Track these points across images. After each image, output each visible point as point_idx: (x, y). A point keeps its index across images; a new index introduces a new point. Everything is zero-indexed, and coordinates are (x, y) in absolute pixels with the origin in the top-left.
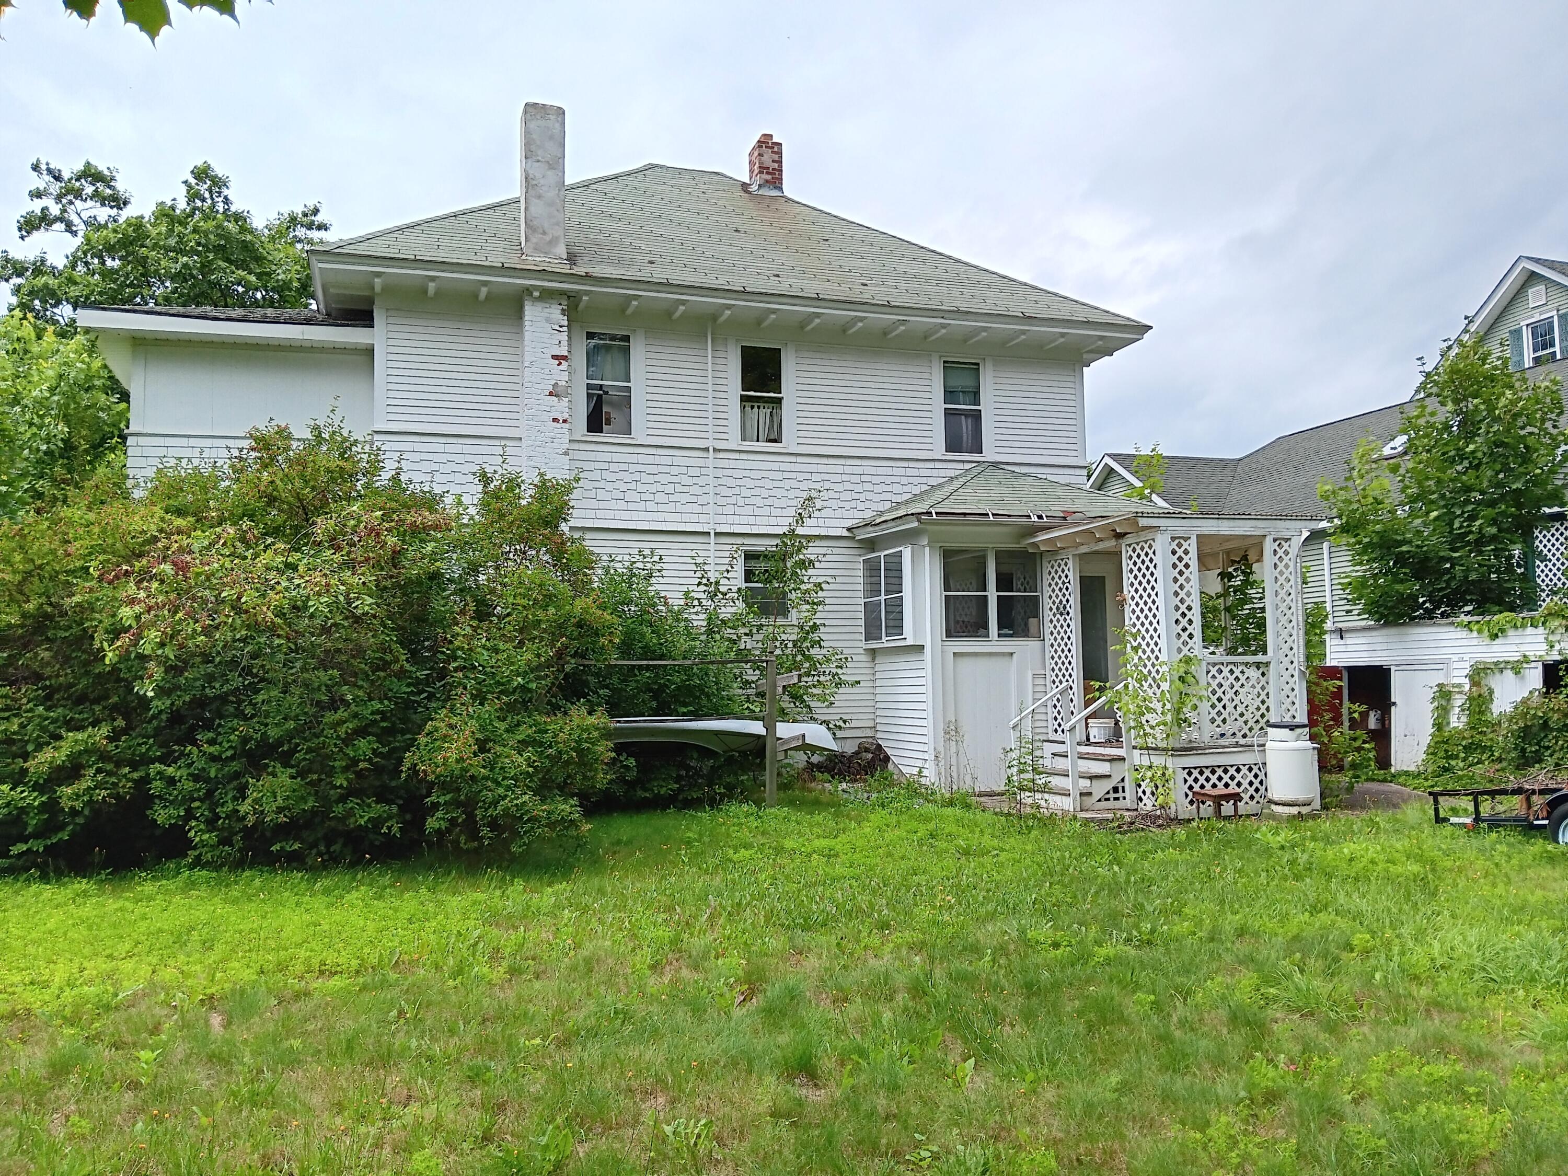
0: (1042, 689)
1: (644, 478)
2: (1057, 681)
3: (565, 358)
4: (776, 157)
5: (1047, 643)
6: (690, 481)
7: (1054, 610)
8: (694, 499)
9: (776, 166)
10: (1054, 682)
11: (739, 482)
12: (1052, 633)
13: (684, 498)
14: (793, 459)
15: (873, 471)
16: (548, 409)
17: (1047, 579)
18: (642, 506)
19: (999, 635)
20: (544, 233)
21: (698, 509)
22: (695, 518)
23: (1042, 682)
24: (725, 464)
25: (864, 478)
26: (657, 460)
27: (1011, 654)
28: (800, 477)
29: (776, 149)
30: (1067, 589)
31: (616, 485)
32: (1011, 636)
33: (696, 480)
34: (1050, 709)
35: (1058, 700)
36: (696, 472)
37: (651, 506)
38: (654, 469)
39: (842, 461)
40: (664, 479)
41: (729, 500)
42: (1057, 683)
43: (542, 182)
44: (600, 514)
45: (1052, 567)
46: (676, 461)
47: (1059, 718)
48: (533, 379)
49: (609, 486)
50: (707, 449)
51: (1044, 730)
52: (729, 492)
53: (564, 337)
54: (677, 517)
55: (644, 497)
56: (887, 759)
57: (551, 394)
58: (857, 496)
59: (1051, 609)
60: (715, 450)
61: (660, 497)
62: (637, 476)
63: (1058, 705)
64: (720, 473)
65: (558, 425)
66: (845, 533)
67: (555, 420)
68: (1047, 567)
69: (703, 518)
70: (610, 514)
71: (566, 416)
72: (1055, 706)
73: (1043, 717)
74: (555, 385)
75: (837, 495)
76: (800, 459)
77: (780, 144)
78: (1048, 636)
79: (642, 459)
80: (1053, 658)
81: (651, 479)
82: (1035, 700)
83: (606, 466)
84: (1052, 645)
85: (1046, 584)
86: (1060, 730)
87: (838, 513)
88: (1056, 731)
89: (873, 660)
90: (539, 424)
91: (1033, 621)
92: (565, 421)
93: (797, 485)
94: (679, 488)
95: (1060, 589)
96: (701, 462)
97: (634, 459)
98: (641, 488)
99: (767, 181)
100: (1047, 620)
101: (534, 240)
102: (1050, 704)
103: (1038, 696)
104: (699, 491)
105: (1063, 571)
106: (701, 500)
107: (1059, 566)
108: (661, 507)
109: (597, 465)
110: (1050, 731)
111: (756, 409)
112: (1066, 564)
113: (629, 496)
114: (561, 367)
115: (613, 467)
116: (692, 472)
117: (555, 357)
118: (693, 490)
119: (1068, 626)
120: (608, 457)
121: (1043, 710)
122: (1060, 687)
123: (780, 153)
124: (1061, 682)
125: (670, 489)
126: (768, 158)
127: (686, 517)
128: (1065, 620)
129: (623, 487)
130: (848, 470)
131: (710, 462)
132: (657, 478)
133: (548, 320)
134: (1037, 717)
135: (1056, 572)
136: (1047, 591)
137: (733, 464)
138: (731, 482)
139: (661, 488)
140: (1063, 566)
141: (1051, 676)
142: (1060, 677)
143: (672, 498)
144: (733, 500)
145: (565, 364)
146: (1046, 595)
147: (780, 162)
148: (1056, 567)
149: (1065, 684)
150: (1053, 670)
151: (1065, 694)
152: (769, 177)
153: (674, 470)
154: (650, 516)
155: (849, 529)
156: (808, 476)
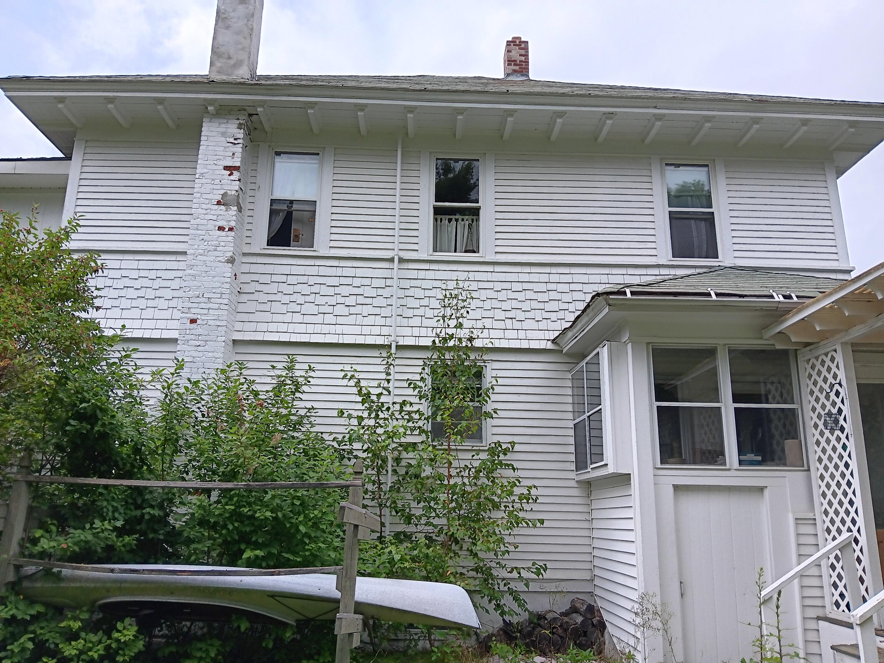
0: (811, 540)
1: (324, 290)
2: (833, 529)
3: (237, 168)
4: (523, 52)
5: (815, 475)
6: (373, 293)
7: (821, 426)
8: (377, 311)
9: (523, 58)
10: (828, 531)
11: (428, 293)
12: (820, 460)
13: (366, 310)
14: (490, 268)
15: (584, 279)
16: (215, 218)
17: (807, 385)
18: (319, 319)
19: (741, 463)
20: (229, 58)
21: (382, 321)
22: (376, 330)
23: (809, 530)
24: (413, 274)
25: (573, 287)
26: (339, 272)
27: (761, 489)
28: (498, 286)
29: (523, 46)
30: (837, 394)
31: (293, 298)
32: (759, 463)
33: (380, 292)
34: (825, 570)
35: (837, 558)
36: (381, 283)
37: (329, 319)
38: (335, 281)
39: (547, 270)
40: (345, 290)
41: (416, 312)
42: (834, 532)
43: (232, 15)
44: (273, 327)
45: (813, 367)
46: (359, 272)
47: (841, 585)
48: (203, 190)
49: (286, 300)
50: (392, 260)
51: (818, 602)
52: (416, 303)
53: (238, 149)
54: (357, 330)
55: (322, 309)
56: (602, 626)
57: (219, 203)
58: (565, 306)
59: (816, 426)
60: (401, 260)
61: (340, 310)
62: (315, 289)
63: (838, 566)
64: (406, 284)
65: (224, 233)
66: (550, 346)
67: (221, 229)
68: (804, 369)
69: (385, 331)
70: (283, 327)
71: (233, 224)
72: (833, 567)
73: (815, 582)
74: (224, 195)
75: (541, 306)
76: (498, 268)
77: (527, 42)
78: (814, 464)
79: (323, 271)
80: (824, 495)
81: (331, 291)
82: (801, 557)
83: (283, 278)
84: (822, 477)
85: (805, 391)
86: (843, 604)
87: (543, 325)
88: (837, 605)
89: (589, 496)
90: (203, 233)
91: (789, 444)
92: (231, 229)
93: (494, 295)
94: (361, 300)
95: (827, 397)
96: (386, 273)
97: (314, 271)
98: (320, 300)
99: (515, 71)
100: (811, 441)
101: (218, 64)
102: (824, 563)
103: (805, 550)
104: (383, 302)
105: (829, 370)
106: (385, 312)
107: (823, 363)
108: (340, 320)
109: (275, 278)
110: (828, 602)
111: (454, 222)
112: (833, 360)
113: (307, 308)
114: (232, 177)
115: (292, 280)
116: (377, 283)
117: (226, 168)
118: (378, 302)
119: (844, 447)
120: (286, 270)
121: (814, 571)
122: (840, 539)
123: (526, 49)
124: (839, 531)
125: (351, 301)
126: (515, 54)
127: (366, 330)
128: (838, 439)
129: (301, 299)
130: (554, 278)
131: (395, 273)
132: (338, 290)
133: (224, 134)
134: (807, 582)
135: (819, 373)
136: (809, 402)
137: (422, 274)
138: (419, 293)
139: (342, 300)
140: (828, 362)
141: (825, 522)
142: (838, 523)
143: (353, 310)
144: (420, 312)
145: (236, 175)
146: (807, 408)
147: (526, 55)
148: (818, 366)
149: (845, 535)
150: (826, 513)
151: (849, 551)
152: (517, 68)
153: (357, 282)
154: (326, 329)
155: (554, 341)
156: (507, 286)
